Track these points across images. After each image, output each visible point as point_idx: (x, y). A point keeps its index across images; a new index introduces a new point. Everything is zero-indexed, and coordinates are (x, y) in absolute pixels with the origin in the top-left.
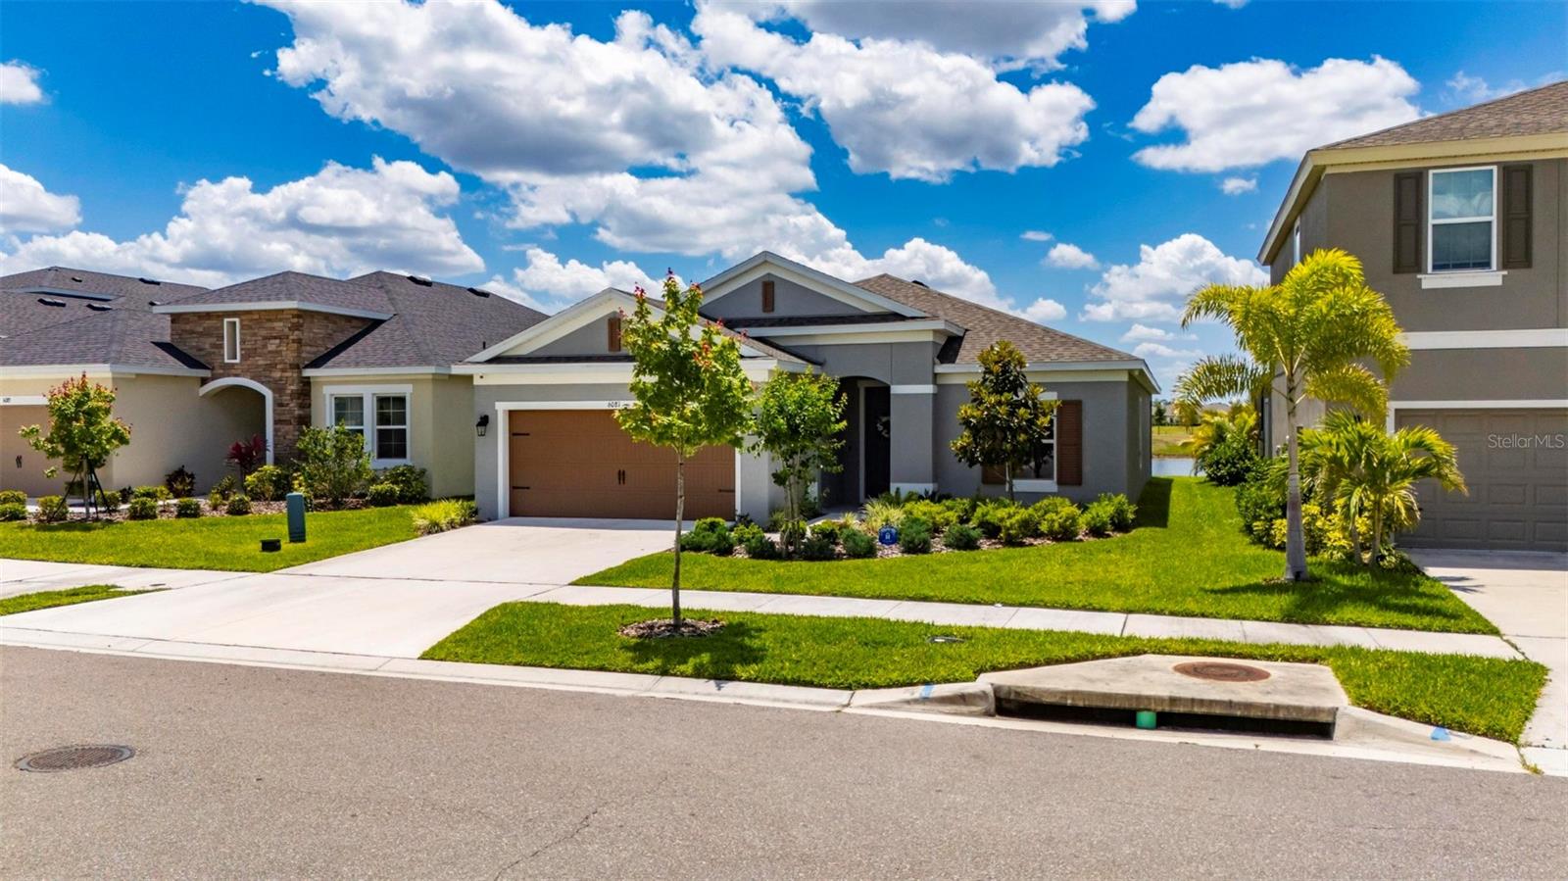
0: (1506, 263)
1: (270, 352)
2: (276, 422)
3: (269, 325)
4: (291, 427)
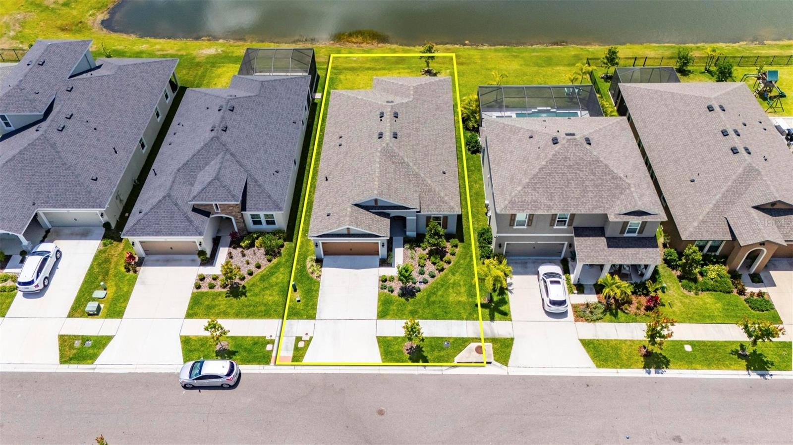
0: (528, 226)
1: (230, 210)
4: (241, 223)
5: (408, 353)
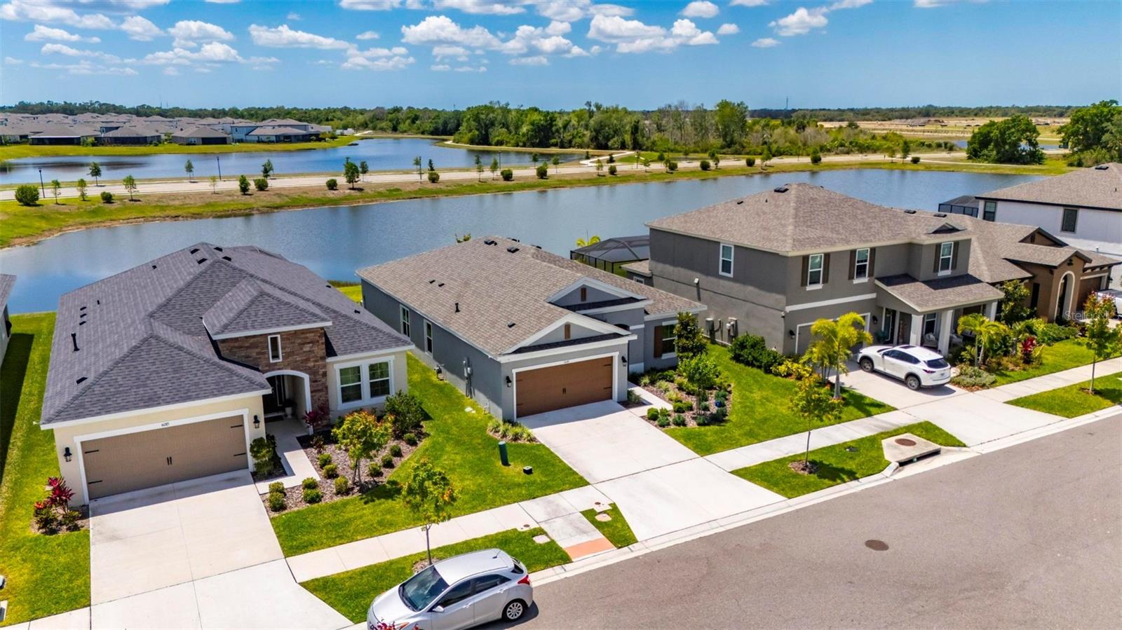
0: (823, 282)
1: (305, 352)
2: (312, 392)
3: (303, 336)
4: (324, 393)
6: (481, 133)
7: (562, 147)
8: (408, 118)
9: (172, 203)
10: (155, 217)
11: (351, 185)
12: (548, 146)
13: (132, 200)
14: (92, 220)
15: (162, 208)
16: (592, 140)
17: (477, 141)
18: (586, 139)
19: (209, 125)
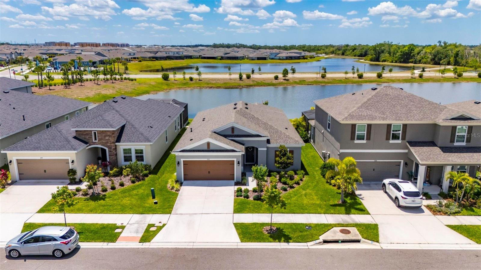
0: (367, 139)
1: (106, 139)
3: (106, 133)
4: (114, 156)
5: (268, 233)
6: (376, 56)
7: (415, 63)
8: (351, 49)
9: (212, 82)
10: (204, 87)
11: (284, 78)
12: (408, 63)
13: (200, 80)
14: (182, 87)
15: (208, 84)
16: (431, 60)
17: (374, 60)
18: (429, 60)
19: (266, 52)
